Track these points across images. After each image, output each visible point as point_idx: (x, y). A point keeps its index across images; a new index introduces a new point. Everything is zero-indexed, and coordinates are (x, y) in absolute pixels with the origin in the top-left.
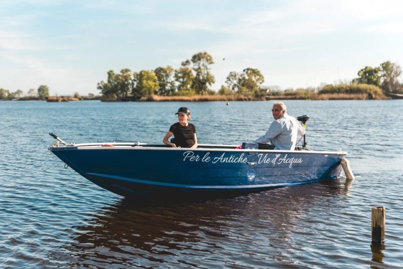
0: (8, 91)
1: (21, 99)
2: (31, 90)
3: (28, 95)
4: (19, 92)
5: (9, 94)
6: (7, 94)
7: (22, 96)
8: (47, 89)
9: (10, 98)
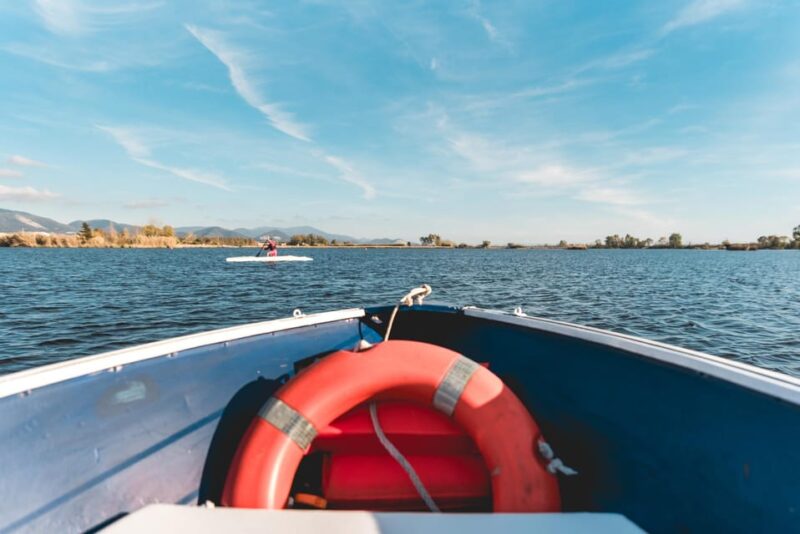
0: (637, 240)
1: (650, 248)
2: (662, 239)
3: (658, 243)
4: (649, 240)
5: (639, 243)
6: (636, 243)
7: (651, 245)
8: (680, 238)
9: (641, 246)
